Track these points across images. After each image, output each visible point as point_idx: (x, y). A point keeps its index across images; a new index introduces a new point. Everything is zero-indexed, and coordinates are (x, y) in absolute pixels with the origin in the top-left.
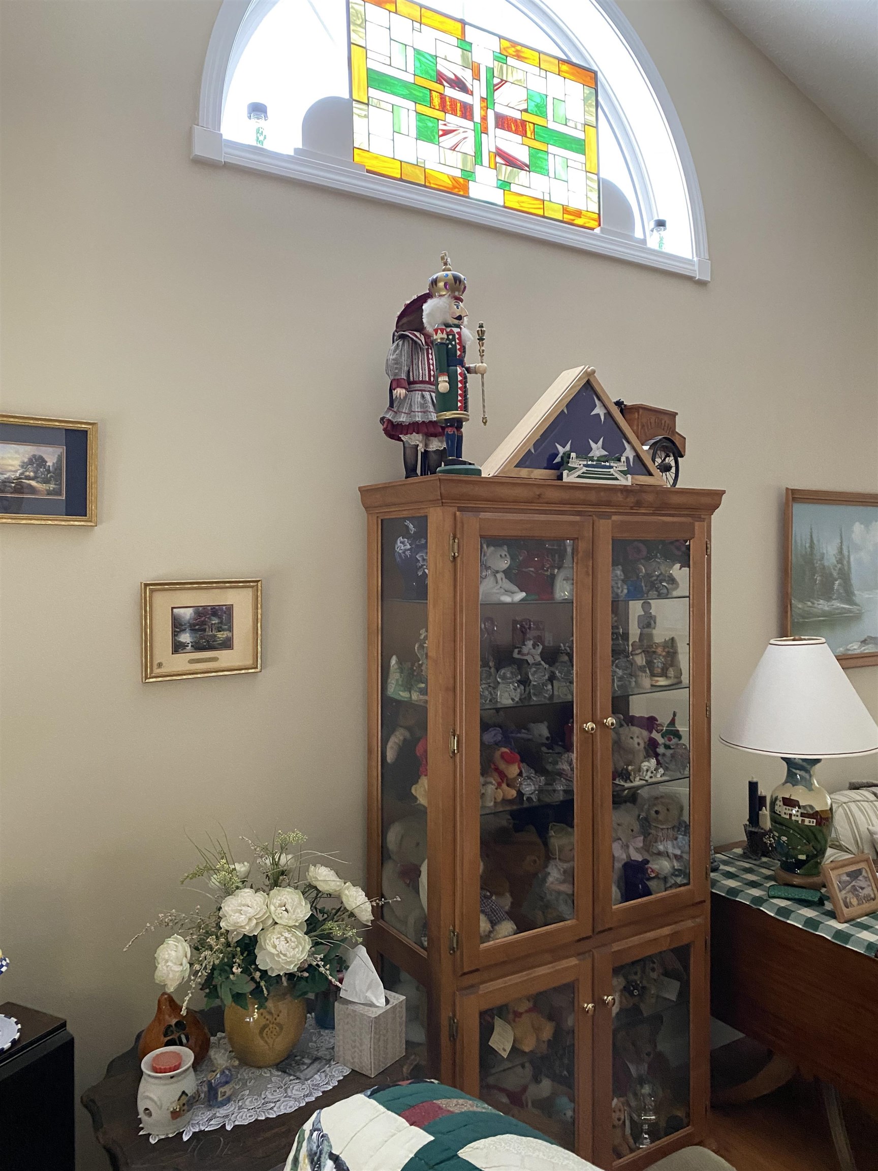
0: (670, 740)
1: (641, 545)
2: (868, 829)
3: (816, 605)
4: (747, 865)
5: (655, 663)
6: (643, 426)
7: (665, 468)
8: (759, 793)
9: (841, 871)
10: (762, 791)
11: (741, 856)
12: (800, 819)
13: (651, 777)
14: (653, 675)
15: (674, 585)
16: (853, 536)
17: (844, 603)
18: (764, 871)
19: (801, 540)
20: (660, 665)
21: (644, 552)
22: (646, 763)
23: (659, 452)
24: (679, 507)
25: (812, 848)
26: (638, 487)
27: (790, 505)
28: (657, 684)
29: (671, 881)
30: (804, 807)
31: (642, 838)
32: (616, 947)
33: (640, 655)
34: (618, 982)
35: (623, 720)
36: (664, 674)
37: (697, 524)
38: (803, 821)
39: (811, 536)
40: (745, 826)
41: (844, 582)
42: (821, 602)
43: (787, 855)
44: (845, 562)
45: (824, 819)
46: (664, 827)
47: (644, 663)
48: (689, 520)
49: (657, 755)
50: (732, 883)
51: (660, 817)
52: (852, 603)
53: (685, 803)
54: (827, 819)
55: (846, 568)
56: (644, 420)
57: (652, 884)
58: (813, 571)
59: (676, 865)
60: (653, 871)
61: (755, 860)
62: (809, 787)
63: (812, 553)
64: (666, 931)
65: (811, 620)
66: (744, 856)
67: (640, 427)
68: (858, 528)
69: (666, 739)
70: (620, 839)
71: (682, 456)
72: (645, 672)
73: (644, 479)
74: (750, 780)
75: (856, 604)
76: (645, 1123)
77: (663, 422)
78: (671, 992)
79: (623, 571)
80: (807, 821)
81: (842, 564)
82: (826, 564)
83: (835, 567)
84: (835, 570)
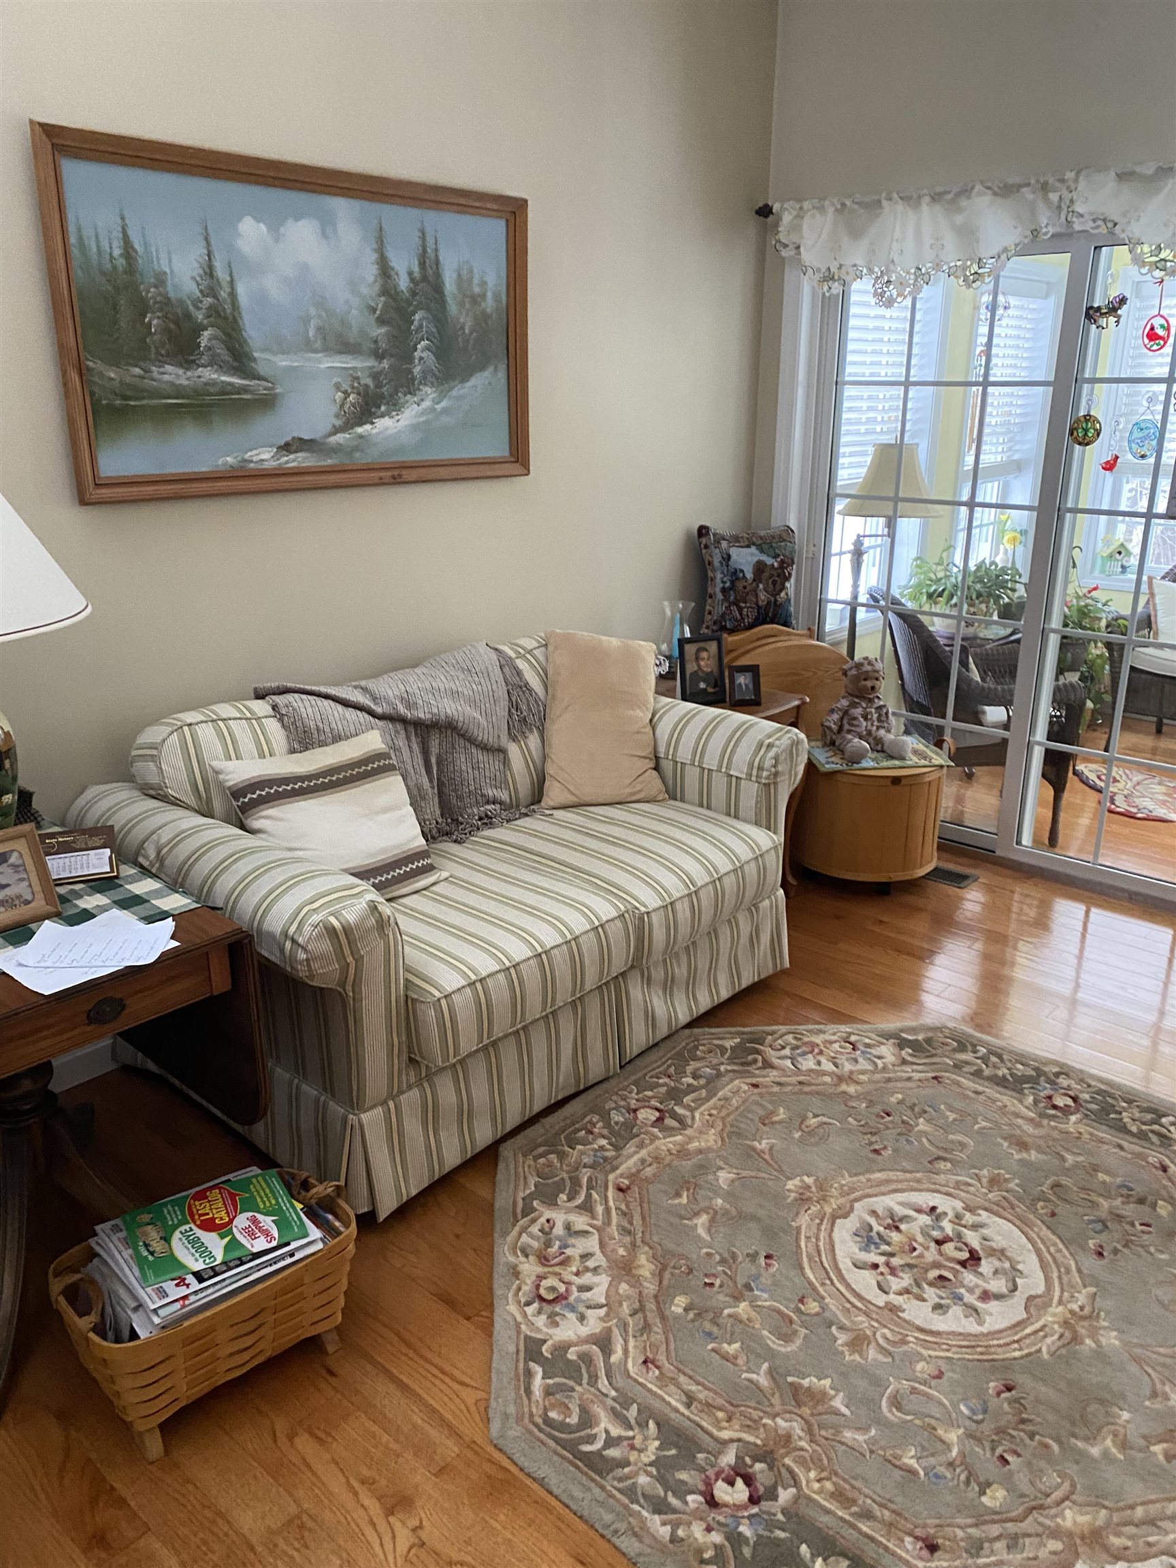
2: (213, 766)
3: (155, 375)
17: (231, 375)
27: (51, 161)
39: (124, 232)
41: (227, 333)
42: (169, 368)
44: (223, 294)
52: (247, 373)
55: (228, 307)
58: (142, 307)
63: (131, 270)
65: (146, 402)
75: (259, 378)
81: (215, 297)
82: (171, 295)
83: (197, 303)
84: (198, 309)
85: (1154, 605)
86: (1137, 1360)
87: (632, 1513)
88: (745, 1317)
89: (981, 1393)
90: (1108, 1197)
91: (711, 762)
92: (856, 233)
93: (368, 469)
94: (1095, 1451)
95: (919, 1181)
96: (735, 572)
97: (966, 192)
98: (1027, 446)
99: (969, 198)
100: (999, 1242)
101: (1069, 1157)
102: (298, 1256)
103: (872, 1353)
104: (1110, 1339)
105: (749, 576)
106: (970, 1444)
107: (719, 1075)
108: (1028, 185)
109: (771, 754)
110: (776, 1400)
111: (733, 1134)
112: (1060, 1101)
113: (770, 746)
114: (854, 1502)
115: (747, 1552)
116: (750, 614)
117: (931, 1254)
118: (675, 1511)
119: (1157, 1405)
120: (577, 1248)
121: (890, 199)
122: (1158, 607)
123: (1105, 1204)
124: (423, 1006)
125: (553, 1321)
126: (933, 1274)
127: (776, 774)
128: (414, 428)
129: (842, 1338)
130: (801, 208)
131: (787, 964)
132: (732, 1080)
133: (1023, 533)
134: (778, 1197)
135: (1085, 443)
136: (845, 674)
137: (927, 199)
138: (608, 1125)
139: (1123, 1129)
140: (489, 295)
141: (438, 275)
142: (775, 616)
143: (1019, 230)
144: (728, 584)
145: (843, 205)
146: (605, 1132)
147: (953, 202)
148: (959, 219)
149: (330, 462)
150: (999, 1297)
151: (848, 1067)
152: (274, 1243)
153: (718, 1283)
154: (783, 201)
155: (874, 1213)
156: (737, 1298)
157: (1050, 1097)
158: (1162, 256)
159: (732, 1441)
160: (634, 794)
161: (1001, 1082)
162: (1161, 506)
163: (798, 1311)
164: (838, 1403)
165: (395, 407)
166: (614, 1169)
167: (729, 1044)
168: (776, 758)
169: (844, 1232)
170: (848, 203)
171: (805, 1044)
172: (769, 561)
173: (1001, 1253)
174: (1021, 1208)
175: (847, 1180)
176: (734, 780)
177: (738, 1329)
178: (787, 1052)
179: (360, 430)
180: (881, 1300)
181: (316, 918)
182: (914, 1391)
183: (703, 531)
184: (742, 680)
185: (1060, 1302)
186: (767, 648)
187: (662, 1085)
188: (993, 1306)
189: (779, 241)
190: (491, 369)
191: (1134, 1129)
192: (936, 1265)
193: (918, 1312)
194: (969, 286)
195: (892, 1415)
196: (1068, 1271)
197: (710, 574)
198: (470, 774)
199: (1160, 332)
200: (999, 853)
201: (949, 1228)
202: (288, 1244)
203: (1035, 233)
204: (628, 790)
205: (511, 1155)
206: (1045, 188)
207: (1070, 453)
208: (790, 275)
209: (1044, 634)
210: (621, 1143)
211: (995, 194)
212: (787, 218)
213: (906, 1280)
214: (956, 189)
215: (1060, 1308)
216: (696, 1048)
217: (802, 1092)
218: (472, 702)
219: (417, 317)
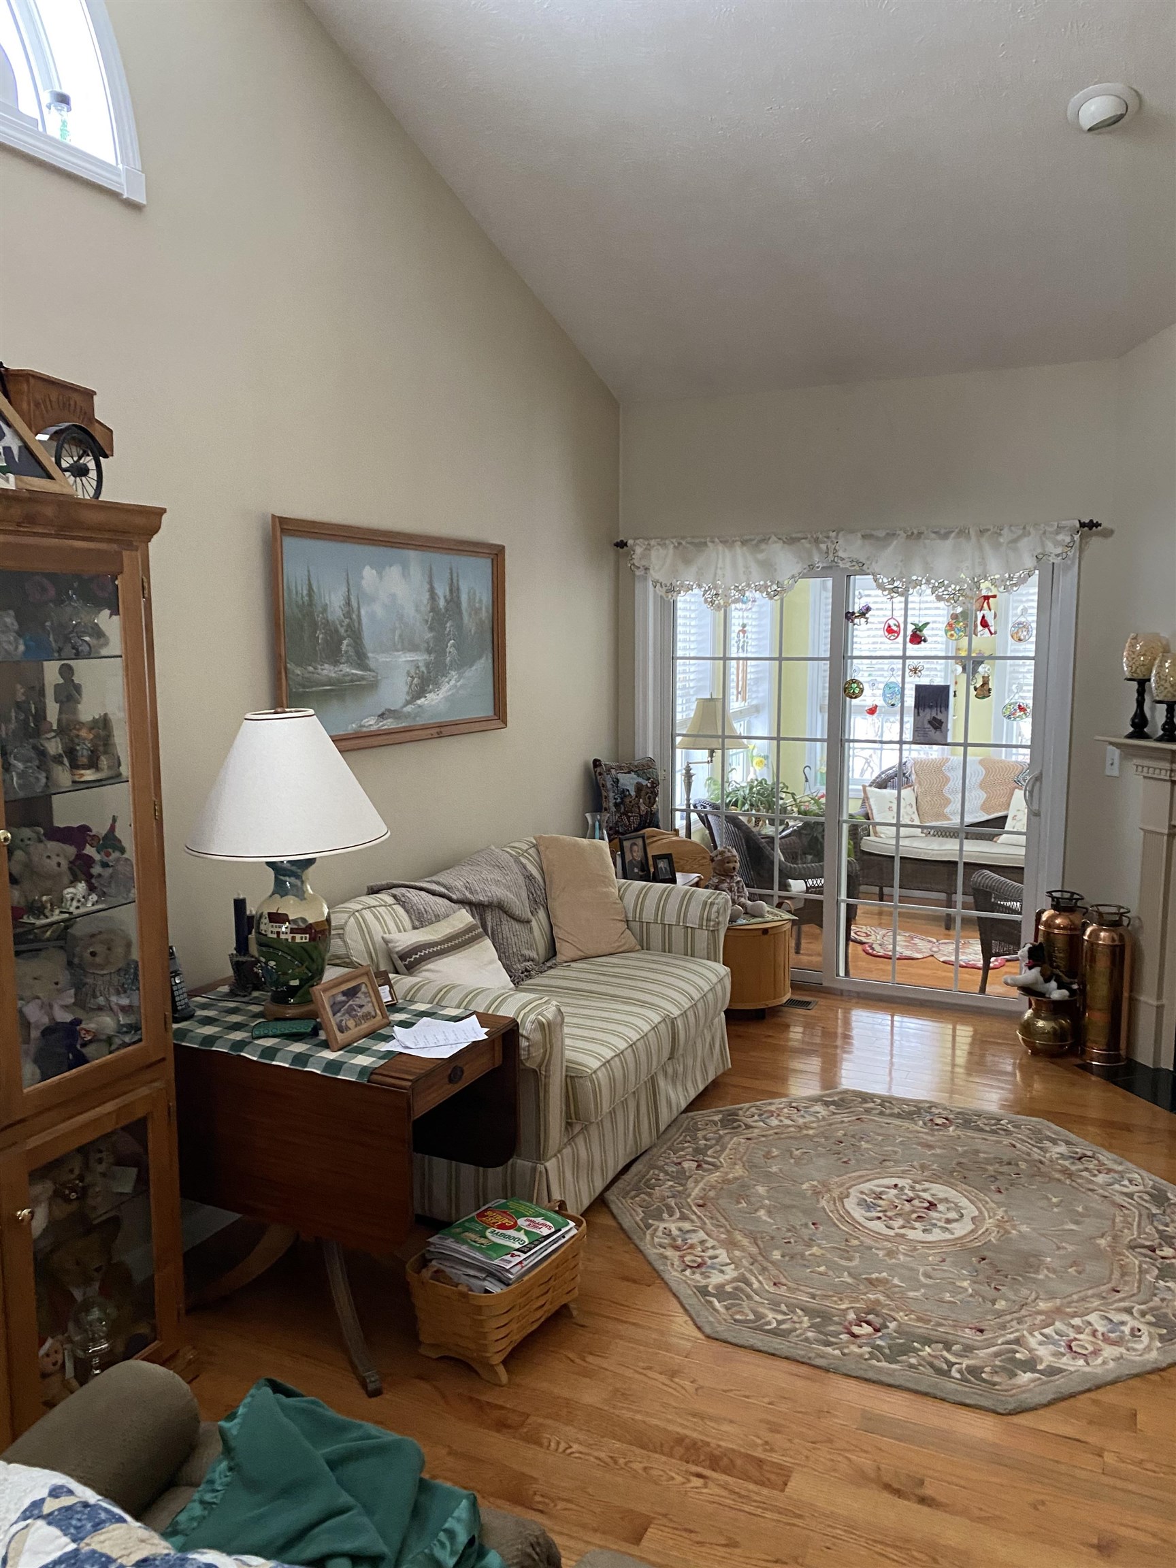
0: (108, 855)
1: (45, 582)
2: (383, 938)
3: (319, 671)
4: (232, 1005)
5: (77, 751)
6: (37, 405)
7: (81, 471)
8: (248, 913)
9: (334, 991)
10: (251, 909)
11: (227, 995)
12: (289, 937)
13: (78, 908)
14: (75, 766)
15: (102, 640)
16: (364, 582)
17: (357, 669)
18: (252, 1008)
19: (296, 588)
20: (85, 752)
21: (52, 592)
22: (71, 890)
23: (66, 446)
24: (100, 528)
25: (306, 971)
26: (27, 495)
27: (279, 538)
28: (82, 780)
29: (117, 1041)
30: (295, 921)
31: (72, 991)
32: (33, 1143)
33: (54, 740)
34: (44, 1189)
35: (44, 834)
36: (93, 764)
37: (125, 553)
38: (293, 938)
39: (309, 580)
40: (231, 956)
41: (355, 642)
42: (326, 666)
43: (277, 983)
44: (354, 616)
45: (319, 932)
46: (105, 972)
47: (60, 751)
48: (115, 547)
49: (89, 878)
50: (209, 1030)
51: (98, 960)
52: (364, 667)
53: (134, 936)
54: (323, 932)
55: (356, 625)
56: (38, 397)
57: (88, 1051)
58: (314, 626)
59: (123, 1019)
60: (88, 1032)
61: (245, 996)
62: (300, 894)
63: (311, 604)
64: (109, 1107)
65: (314, 689)
66: (232, 994)
67: (32, 404)
68: (368, 573)
69: (102, 853)
70: (38, 998)
71: (106, 456)
72: (62, 763)
73: (37, 483)
74: (236, 897)
75: (370, 670)
76: (94, 1357)
77: (72, 403)
78: (125, 1183)
79: (17, 618)
80: (298, 937)
81: (351, 619)
82: (330, 618)
83: (341, 622)
84: (342, 626)
85: (870, 806)
86: (1043, 1235)
87: (813, 1348)
88: (818, 1254)
89: (971, 1264)
90: (991, 1164)
91: (670, 918)
92: (687, 562)
93: (425, 728)
94: (1041, 1277)
95: (879, 1173)
96: (623, 791)
97: (765, 540)
98: (761, 695)
99: (767, 544)
100: (941, 1195)
101: (959, 1149)
102: (567, 1237)
103: (901, 1257)
104: (1024, 1228)
105: (633, 793)
106: (976, 1286)
107: (721, 1137)
108: (806, 538)
109: (715, 908)
110: (861, 1287)
111: (751, 1166)
112: (939, 1121)
113: (712, 904)
114: (930, 1321)
115: (887, 1351)
116: (635, 821)
117: (907, 1206)
118: (836, 1344)
119: (1062, 1252)
120: (694, 1239)
121: (713, 542)
122: (873, 807)
123: (990, 1168)
124: (581, 1081)
125: (705, 1276)
126: (914, 1216)
127: (718, 923)
128: (447, 699)
129: (881, 1253)
130: (649, 544)
131: (730, 1066)
132: (732, 1139)
133: (766, 757)
134: (802, 1195)
135: (854, 696)
136: (712, 860)
137: (739, 543)
138: (666, 1173)
139: (982, 1130)
140: (484, 609)
141: (459, 597)
142: (650, 822)
143: (800, 565)
144: (619, 800)
145: (680, 544)
146: (668, 1177)
147: (757, 545)
148: (760, 556)
149: (403, 725)
150: (956, 1220)
151: (801, 1121)
152: (553, 1230)
153: (792, 1241)
154: (635, 539)
155: (862, 1193)
156: (810, 1246)
157: (931, 1120)
158: (896, 584)
159: (848, 1309)
160: (619, 947)
161: (898, 1116)
162: (908, 736)
163: (847, 1246)
164: (896, 1281)
165: (438, 685)
166: (689, 1195)
167: (717, 1118)
168: (718, 912)
169: (850, 1204)
170: (684, 543)
171: (765, 1112)
172: (644, 782)
173: (946, 1200)
174: (945, 1178)
175: (837, 1179)
176: (689, 930)
177: (819, 1260)
178: (756, 1117)
179: (419, 702)
180: (892, 1233)
181: (532, 1017)
182: (934, 1269)
183: (597, 763)
184: (662, 864)
185: (990, 1218)
186: (659, 842)
187: (687, 1148)
188: (954, 1225)
189: (634, 564)
190: (484, 658)
191: (987, 1128)
192: (914, 1212)
193: (916, 1234)
194: (771, 598)
195: (928, 1281)
196: (987, 1203)
197: (604, 794)
198: (513, 940)
199: (895, 628)
200: (825, 984)
201: (911, 1194)
202: (560, 1230)
203: (811, 567)
204: (617, 944)
205: (615, 1198)
206: (817, 541)
207: (845, 702)
208: (638, 586)
209: (840, 823)
210: (683, 1182)
211: (784, 542)
212: (639, 550)
213: (900, 1222)
214: (758, 538)
215: (991, 1221)
216: (696, 1123)
217: (780, 1139)
218: (508, 888)
219: (448, 625)
